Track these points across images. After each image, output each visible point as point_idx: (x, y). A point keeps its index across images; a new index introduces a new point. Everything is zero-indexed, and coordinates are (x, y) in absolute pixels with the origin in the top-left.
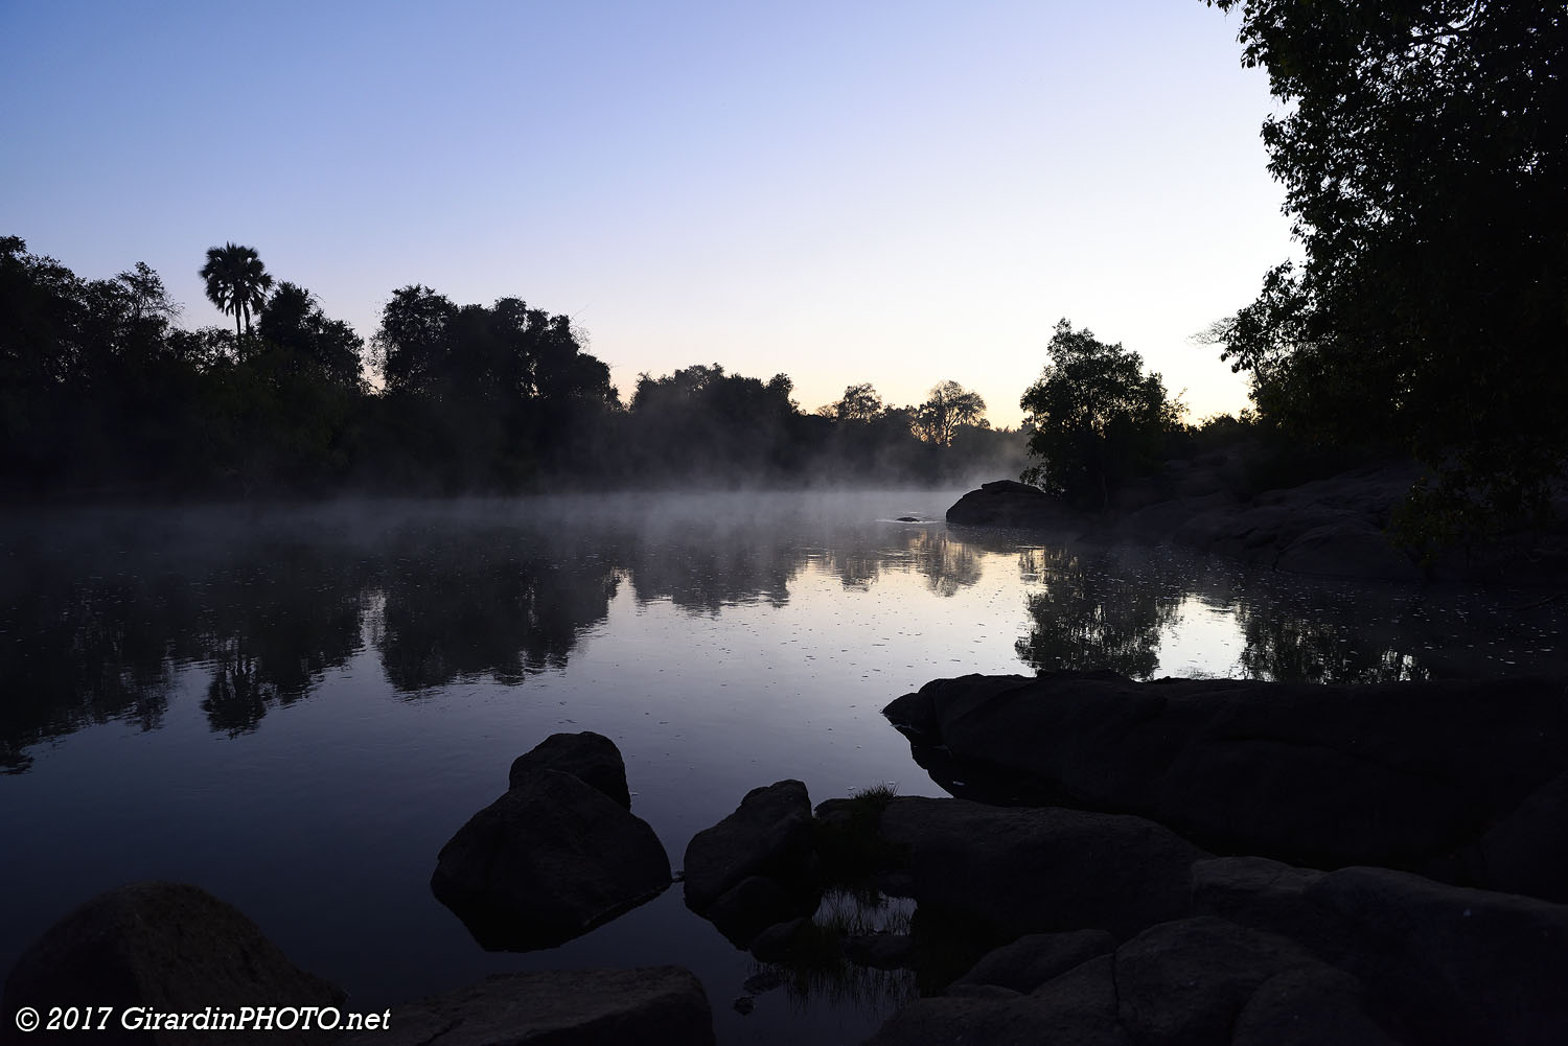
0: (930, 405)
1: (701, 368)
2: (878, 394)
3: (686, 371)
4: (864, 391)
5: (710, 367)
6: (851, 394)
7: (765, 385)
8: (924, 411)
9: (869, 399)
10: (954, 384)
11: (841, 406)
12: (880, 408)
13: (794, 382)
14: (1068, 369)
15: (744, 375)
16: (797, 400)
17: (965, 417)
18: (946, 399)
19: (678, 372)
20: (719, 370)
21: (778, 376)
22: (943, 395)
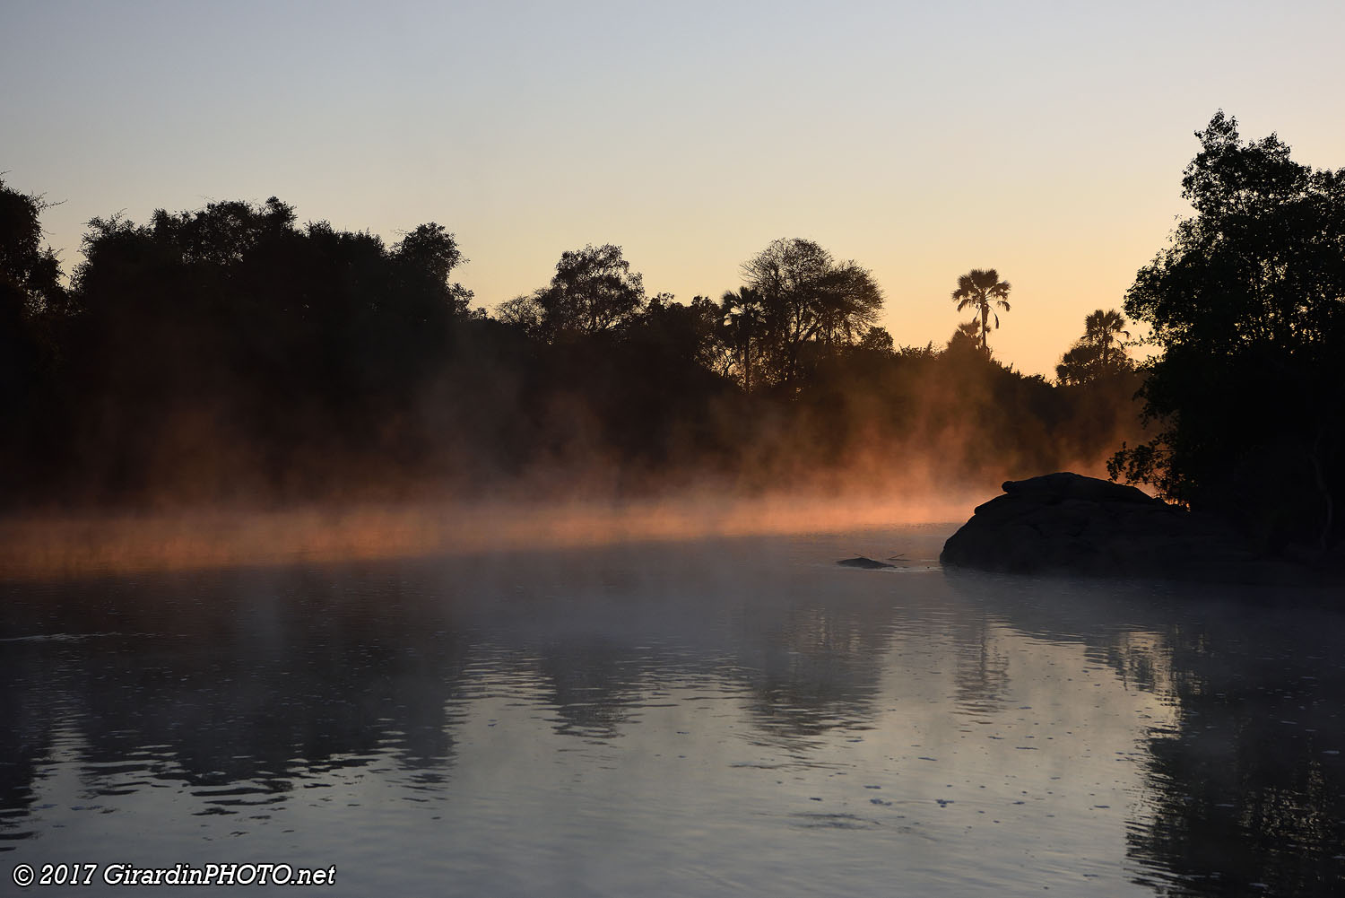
0: (747, 296)
1: (239, 210)
2: (633, 270)
3: (201, 215)
4: (601, 264)
5: (258, 204)
6: (574, 270)
7: (388, 249)
8: (735, 311)
9: (614, 282)
10: (807, 248)
11: (547, 299)
12: (638, 303)
13: (461, 246)
14: (1229, 224)
15: (338, 227)
16: (466, 287)
17: (829, 325)
18: (789, 282)
19: (161, 217)
20: (281, 214)
21: (422, 229)
22: (781, 272)
